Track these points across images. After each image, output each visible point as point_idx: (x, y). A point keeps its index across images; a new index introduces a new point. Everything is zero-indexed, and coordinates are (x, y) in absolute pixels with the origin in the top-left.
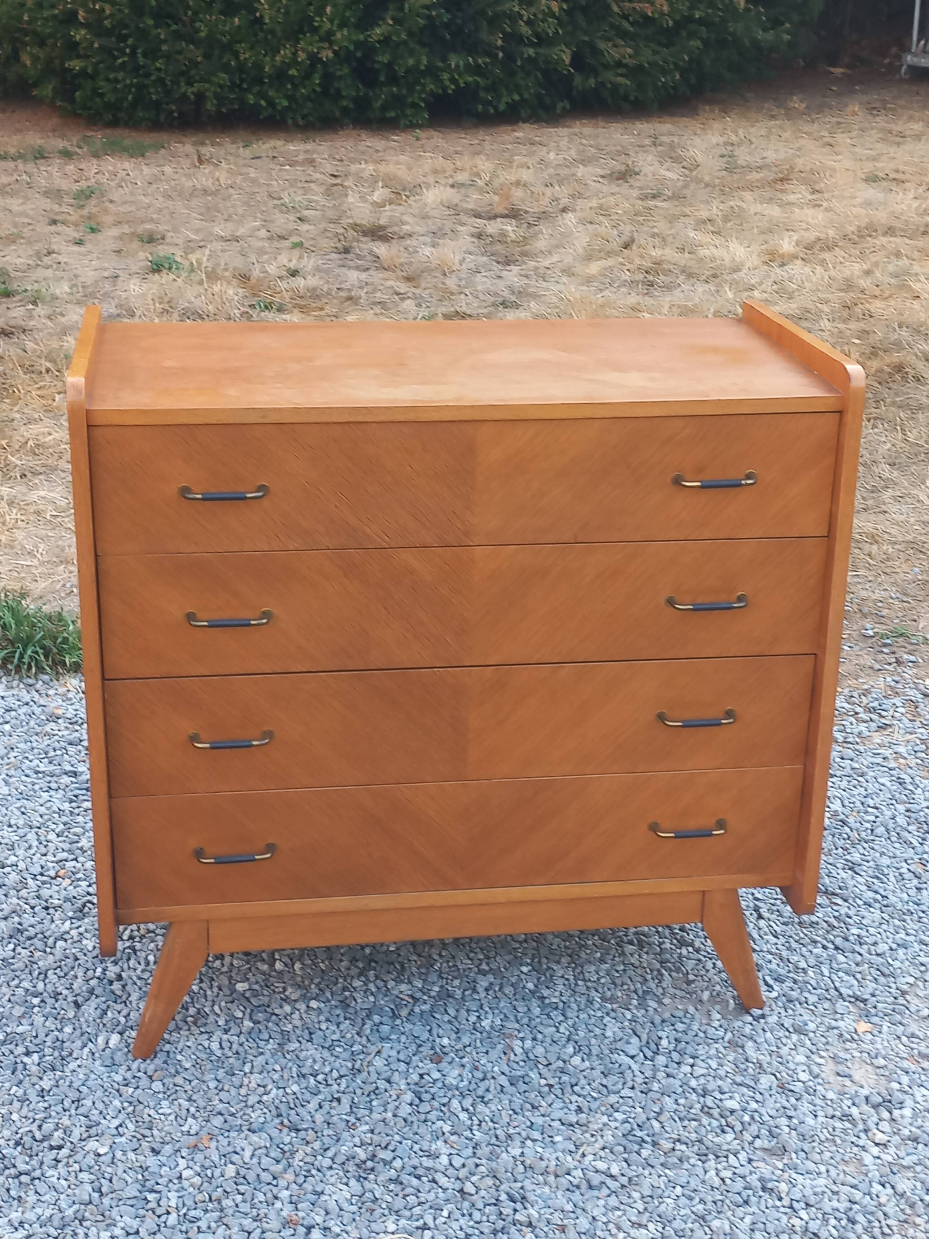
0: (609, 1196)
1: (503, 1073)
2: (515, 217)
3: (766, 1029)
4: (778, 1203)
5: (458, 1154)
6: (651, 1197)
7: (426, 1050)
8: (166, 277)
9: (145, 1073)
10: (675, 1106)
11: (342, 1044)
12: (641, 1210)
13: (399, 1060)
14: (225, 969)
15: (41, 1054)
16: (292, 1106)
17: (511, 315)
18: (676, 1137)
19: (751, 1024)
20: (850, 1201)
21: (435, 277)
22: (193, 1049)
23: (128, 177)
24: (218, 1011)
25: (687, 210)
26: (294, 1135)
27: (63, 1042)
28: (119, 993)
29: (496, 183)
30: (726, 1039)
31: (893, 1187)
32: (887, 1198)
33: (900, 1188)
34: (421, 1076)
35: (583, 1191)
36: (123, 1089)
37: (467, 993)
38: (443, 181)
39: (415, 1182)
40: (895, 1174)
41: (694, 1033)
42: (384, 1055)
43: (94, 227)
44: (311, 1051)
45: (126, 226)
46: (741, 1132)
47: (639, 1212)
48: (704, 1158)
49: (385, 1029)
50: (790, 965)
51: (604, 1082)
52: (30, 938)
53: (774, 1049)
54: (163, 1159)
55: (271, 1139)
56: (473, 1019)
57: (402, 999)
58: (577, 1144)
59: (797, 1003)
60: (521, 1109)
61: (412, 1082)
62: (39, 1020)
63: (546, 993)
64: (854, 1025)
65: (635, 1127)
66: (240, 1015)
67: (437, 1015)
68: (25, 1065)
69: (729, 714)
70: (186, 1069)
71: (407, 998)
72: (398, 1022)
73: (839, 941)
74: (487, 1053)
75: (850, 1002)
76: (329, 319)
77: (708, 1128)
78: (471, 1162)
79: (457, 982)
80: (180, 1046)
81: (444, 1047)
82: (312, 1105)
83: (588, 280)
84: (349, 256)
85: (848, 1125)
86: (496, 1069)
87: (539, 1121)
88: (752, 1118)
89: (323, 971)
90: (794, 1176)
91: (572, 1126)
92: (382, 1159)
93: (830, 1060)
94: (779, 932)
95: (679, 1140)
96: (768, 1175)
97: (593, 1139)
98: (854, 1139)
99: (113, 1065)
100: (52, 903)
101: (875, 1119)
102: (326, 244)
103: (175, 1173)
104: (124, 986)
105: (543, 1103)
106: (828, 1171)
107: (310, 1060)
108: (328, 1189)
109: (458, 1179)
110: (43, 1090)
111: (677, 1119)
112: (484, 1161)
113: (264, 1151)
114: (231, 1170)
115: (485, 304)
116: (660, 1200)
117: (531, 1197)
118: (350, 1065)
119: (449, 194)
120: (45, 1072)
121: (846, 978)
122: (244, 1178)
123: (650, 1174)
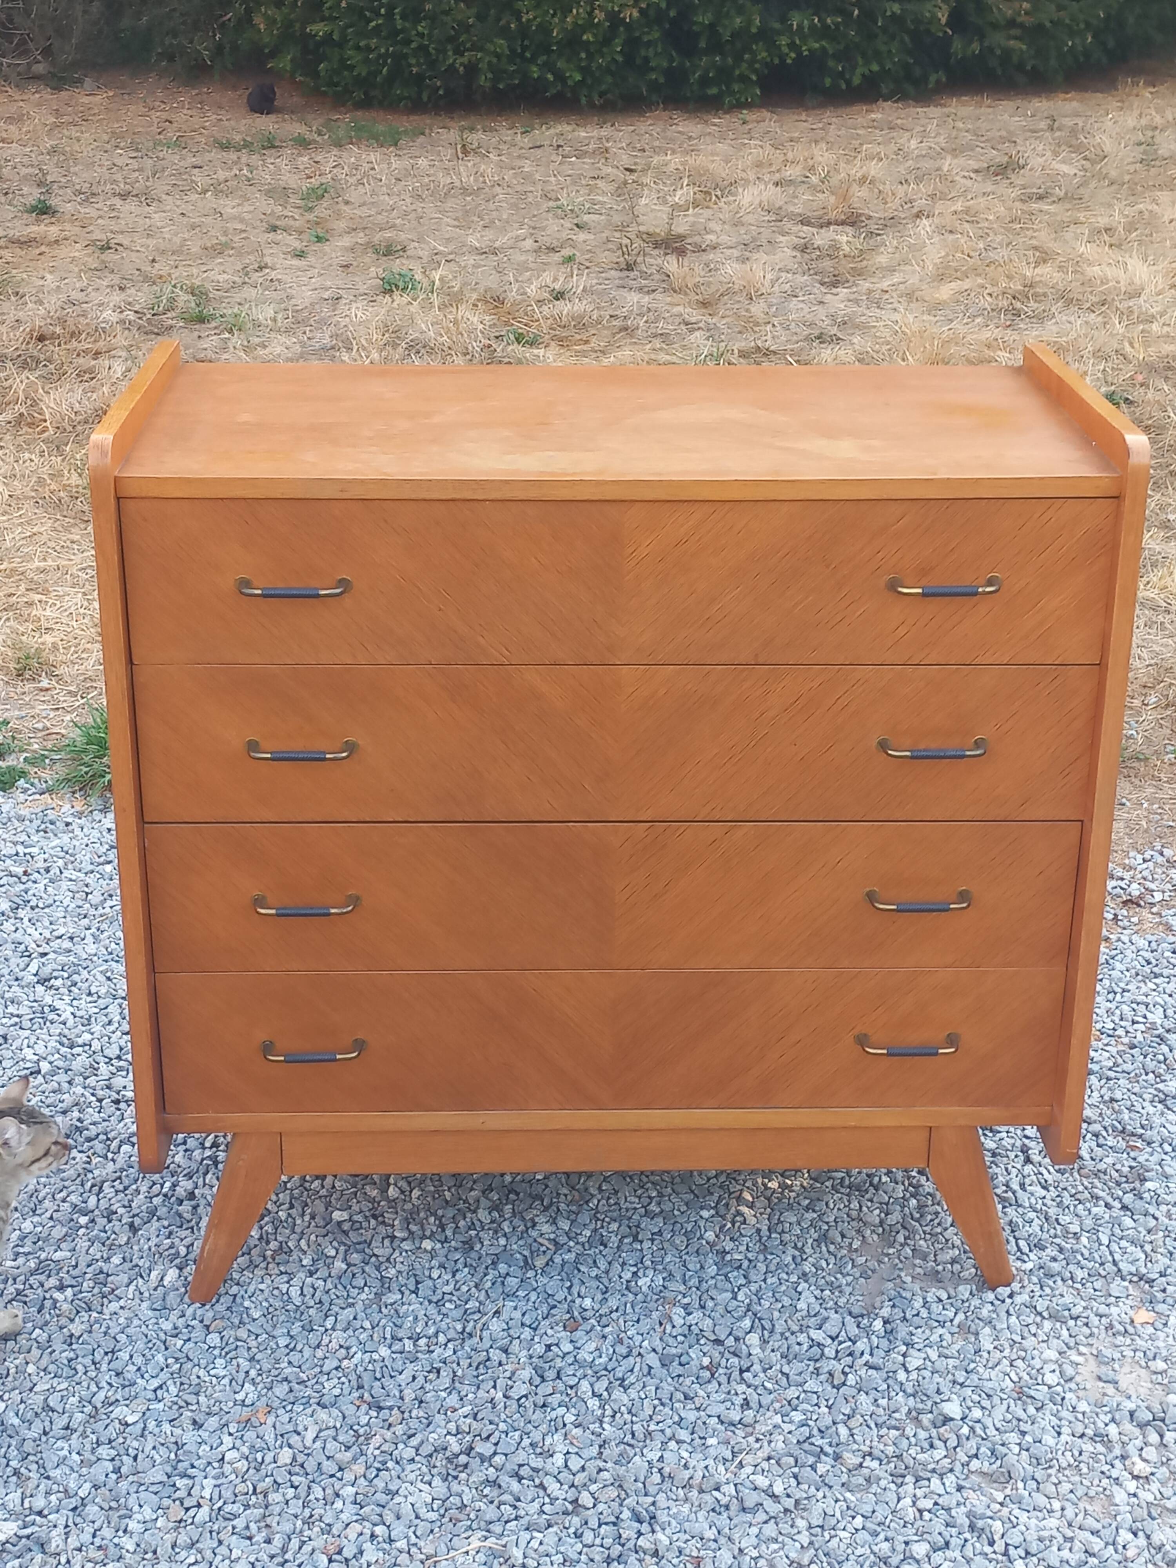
0: (766, 1522)
1: (654, 1350)
2: (852, 224)
3: (1012, 1311)
4: (988, 1549)
5: (577, 1453)
6: (822, 1527)
7: (560, 1313)
8: (400, 299)
9: (202, 1321)
10: (872, 1408)
11: (454, 1298)
12: (805, 1545)
13: (522, 1324)
14: (323, 1192)
15: (76, 1289)
16: (378, 1375)
17: (827, 353)
18: (866, 1449)
19: (992, 1303)
20: (1086, 1551)
21: (739, 302)
22: (266, 1293)
23: (372, 172)
24: (305, 1248)
25: (1081, 216)
26: (375, 1414)
27: (108, 1275)
28: (187, 1216)
29: (835, 180)
30: (956, 1322)
31: (1148, 1537)
32: (1137, 1551)
33: (1157, 1538)
34: (548, 1347)
35: (732, 1513)
36: (171, 1341)
37: (626, 1241)
38: (767, 178)
39: (515, 1486)
40: (1153, 1519)
41: (915, 1312)
42: (505, 1316)
43: (321, 235)
44: (414, 1306)
45: (362, 235)
46: (955, 1448)
47: (802, 1547)
48: (900, 1480)
49: (512, 1282)
50: (1058, 1227)
51: (786, 1369)
52: (89, 1140)
53: (1018, 1338)
54: (205, 1435)
55: (344, 1418)
56: (627, 1275)
57: (542, 1245)
58: (735, 1450)
59: (1059, 1279)
60: (671, 1400)
61: (535, 1354)
62: (82, 1244)
63: (729, 1245)
64: (1131, 1313)
65: (815, 1432)
66: (333, 1253)
67: (582, 1268)
68: (55, 1301)
69: (963, 896)
70: (254, 1320)
71: (546, 1243)
72: (530, 1274)
73: (1128, 1199)
74: (638, 1321)
75: (1131, 1281)
76: (594, 355)
77: (913, 1440)
78: (592, 1466)
79: (614, 1226)
80: (251, 1289)
81: (586, 1310)
82: (404, 1377)
83: (935, 307)
84: (632, 274)
85: (1100, 1448)
86: (646, 1343)
87: (691, 1416)
88: (972, 1428)
89: (447, 1202)
90: (1016, 1512)
91: (734, 1425)
92: (480, 1455)
93: (1092, 1359)
94: (1050, 1182)
95: (870, 1454)
96: (980, 1510)
97: (758, 1445)
98: (1106, 1468)
99: (163, 1309)
100: (124, 1096)
101: (1139, 1443)
102: (606, 257)
103: (216, 1455)
104: (195, 1208)
105: (701, 1393)
106: (1063, 1509)
107: (411, 1318)
108: (405, 1488)
109: (573, 1485)
110: (71, 1336)
111: (873, 1426)
112: (609, 1465)
113: (332, 1432)
114: (286, 1455)
115: (795, 338)
116: (833, 1532)
117: (662, 1517)
118: (459, 1327)
119: (771, 194)
120: (78, 1312)
121: (1131, 1249)
122: (302, 1466)
123: (824, 1497)
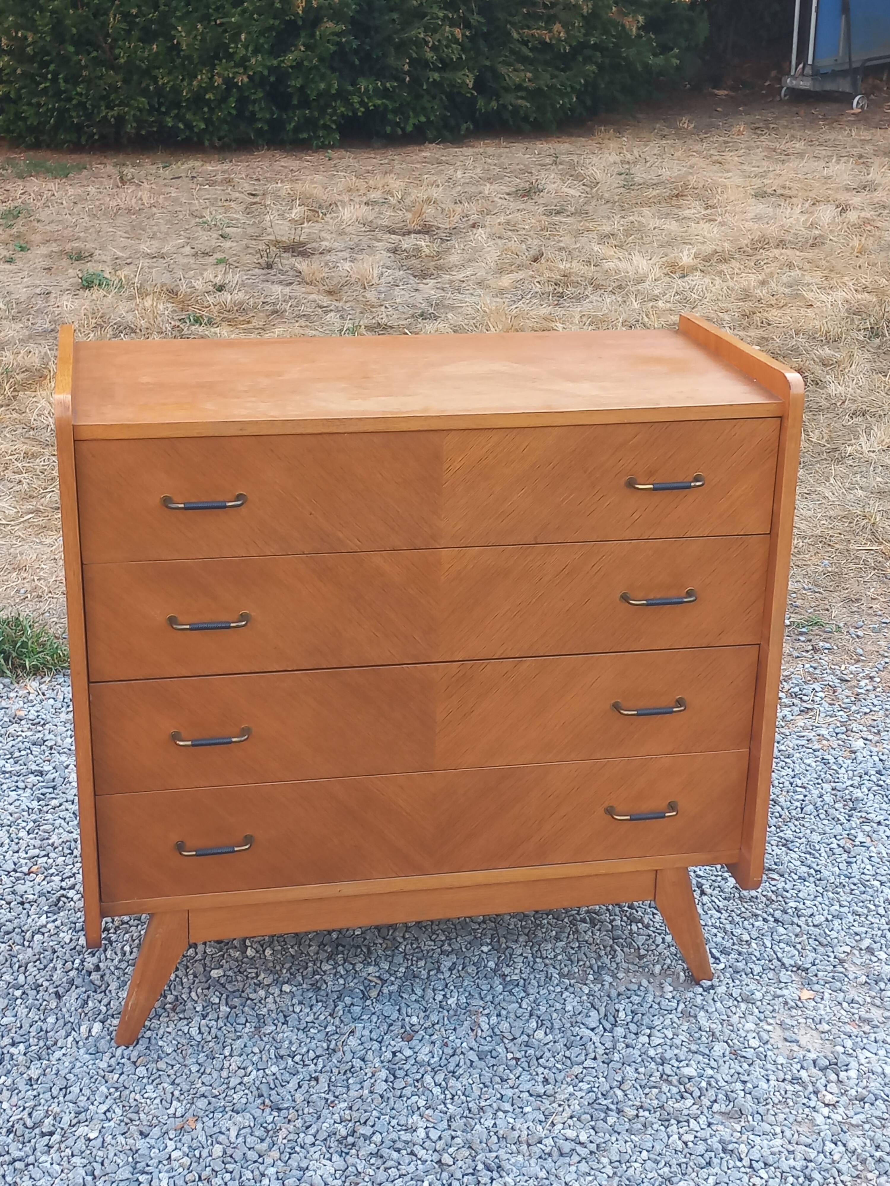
0: (579, 1162)
1: (471, 1049)
2: (427, 233)
3: (716, 999)
4: (739, 1164)
5: (434, 1127)
6: (619, 1161)
7: (396, 1029)
8: (97, 293)
9: (129, 1059)
10: (636, 1075)
11: (316, 1025)
12: (611, 1175)
13: (371, 1039)
14: (199, 957)
15: (27, 1043)
16: (272, 1086)
17: (430, 327)
18: (639, 1104)
19: (701, 994)
20: (805, 1159)
21: (356, 290)
22: (174, 1034)
23: (53, 198)
24: (196, 998)
25: (590, 225)
26: (276, 1114)
27: (47, 1032)
28: (98, 983)
29: (408, 201)
30: (679, 1010)
31: (844, 1145)
32: (840, 1155)
33: (851, 1145)
34: (394, 1054)
35: (555, 1158)
36: (109, 1076)
37: (432, 973)
38: (357, 199)
39: (395, 1155)
40: (845, 1132)
41: (649, 1005)
42: (358, 1034)
43: (24, 245)
44: (287, 1034)
45: (54, 245)
46: (699, 1097)
47: (609, 1177)
48: (667, 1123)
49: (357, 1009)
50: (734, 938)
51: (568, 1054)
52: (8, 933)
53: (725, 1017)
54: (153, 1142)
55: (255, 1119)
56: (439, 998)
57: (371, 981)
58: (546, 1113)
59: (743, 973)
60: (491, 1082)
61: (386, 1060)
62: (22, 1011)
63: (507, 971)
64: (798, 993)
65: (600, 1095)
66: (217, 1001)
67: (404, 995)
68: (12, 1055)
69: (680, 702)
70: (168, 1054)
71: (375, 979)
72: (368, 1002)
73: (778, 914)
74: (455, 1029)
75: (792, 971)
76: (257, 331)
77: (669, 1094)
78: (447, 1134)
79: (422, 963)
80: (161, 1032)
81: (413, 1025)
82: (292, 1085)
83: (501, 292)
84: (272, 272)
85: (798, 1088)
86: (464, 1044)
87: (509, 1093)
88: (709, 1084)
89: (293, 956)
90: (752, 1137)
91: (540, 1096)
92: (363, 1135)
93: (777, 1027)
94: (721, 907)
95: (641, 1107)
96: (727, 1138)
97: (561, 1109)
98: (805, 1101)
99: (97, 1053)
100: (27, 898)
101: (823, 1081)
102: (249, 259)
103: (164, 1155)
104: (102, 976)
105: (512, 1076)
106: (783, 1132)
107: (287, 1042)
108: (313, 1165)
109: (435, 1150)
110: (30, 1079)
111: (639, 1087)
112: (459, 1133)
113: (248, 1130)
114: (218, 1150)
115: (404, 316)
116: (628, 1164)
117: (506, 1166)
118: (325, 1045)
119: (364, 211)
120: (32, 1061)
121: (787, 949)
122: (231, 1156)
123: (617, 1140)
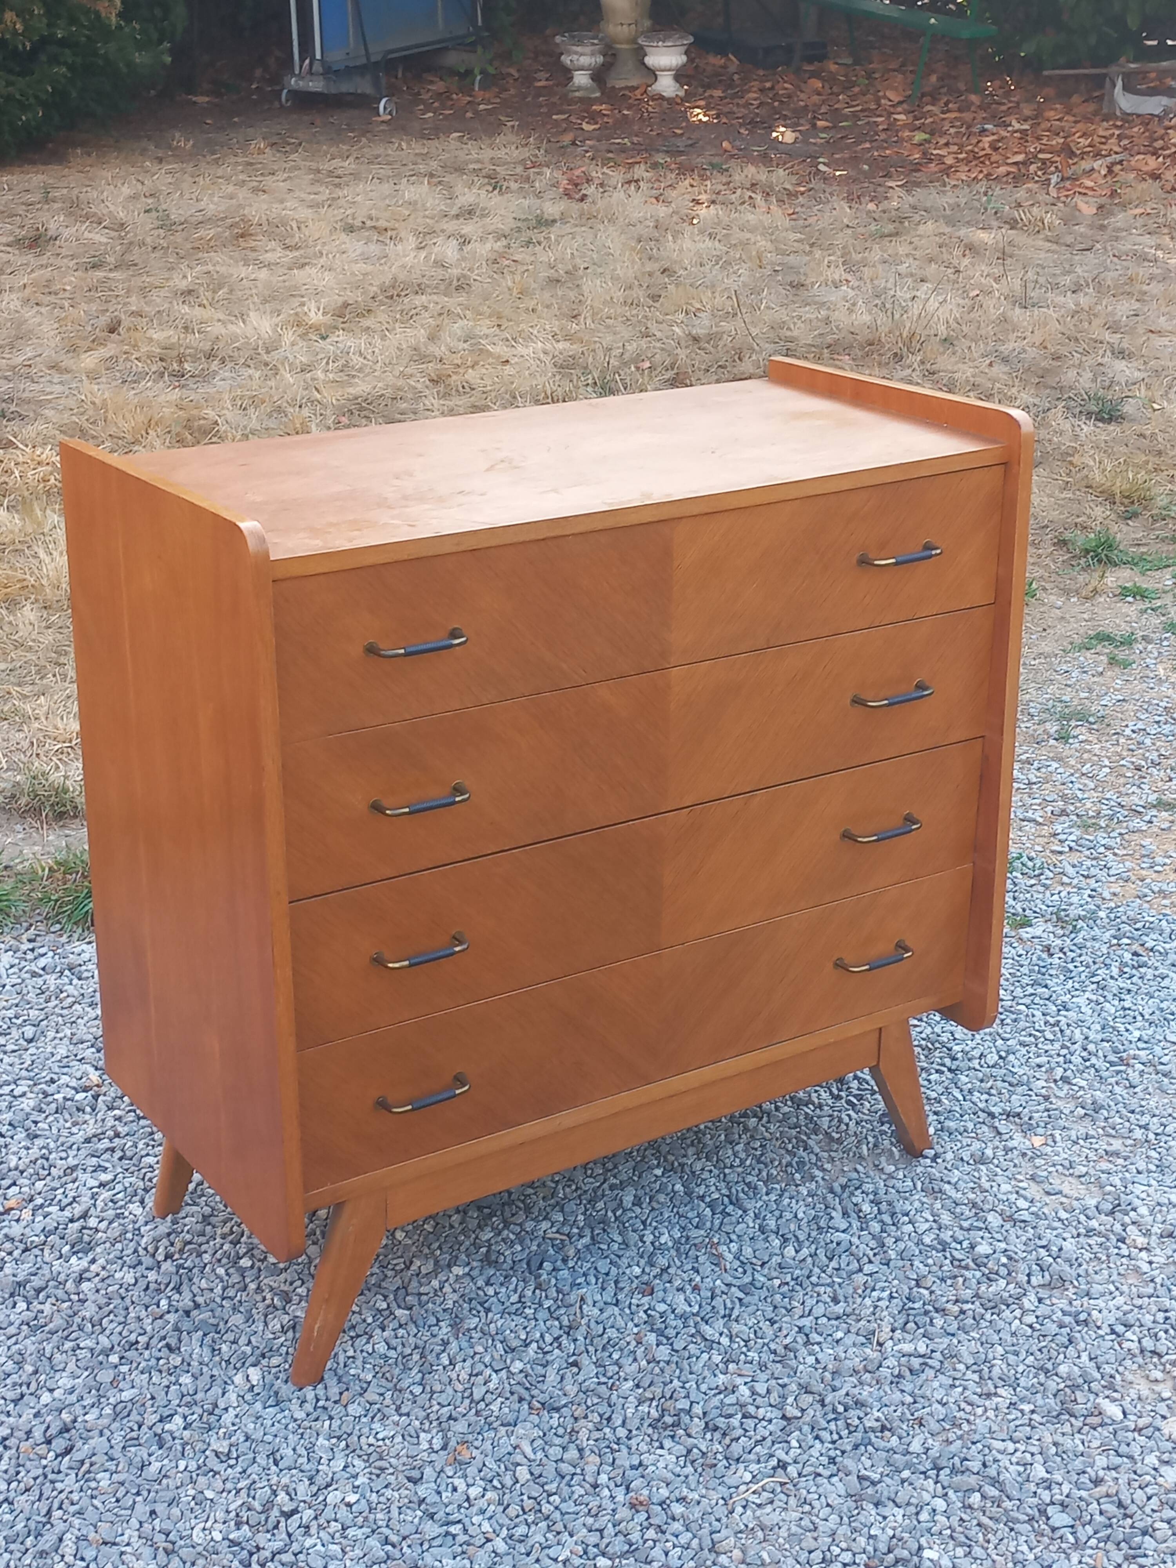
0: (937, 1375)
1: (729, 1285)
3: (950, 1167)
4: (1100, 1333)
5: (753, 1381)
6: (977, 1364)
7: (626, 1285)
9: (328, 1399)
11: (528, 1304)
12: (978, 1380)
13: (606, 1304)
19: (932, 1166)
20: (1160, 1311)
22: (360, 1357)
25: (152, 280)
26: (557, 1415)
27: (192, 1395)
30: (920, 1188)
34: (645, 1313)
39: (731, 1422)
41: (883, 1191)
42: (589, 1301)
44: (499, 1322)
46: (1010, 1275)
47: (978, 1383)
48: (995, 1311)
49: (563, 1275)
51: (834, 1265)
52: (41, 1290)
53: (975, 1184)
54: (434, 1485)
55: (537, 1427)
57: (553, 1239)
58: (863, 1334)
59: (957, 1134)
60: (777, 1317)
61: (643, 1322)
63: (702, 1190)
64: (1027, 1141)
65: (905, 1300)
66: (384, 1305)
67: (605, 1246)
68: (172, 1433)
70: (369, 1383)
71: (556, 1236)
72: (571, 1263)
73: (947, 1062)
74: (693, 1269)
75: (1005, 1120)
77: (975, 1280)
80: (341, 1359)
81: (641, 1276)
82: (552, 1377)
83: (92, 376)
85: (1099, 1239)
86: (718, 1283)
87: (805, 1322)
88: (1010, 1257)
89: (434, 1233)
90: (1093, 1302)
91: (841, 1318)
93: (1030, 1182)
95: (959, 1301)
96: (1070, 1309)
97: (875, 1325)
99: (281, 1402)
100: (33, 1242)
101: (1119, 1226)
103: (460, 1497)
105: (795, 1304)
106: (1118, 1289)
108: (646, 1459)
109: (773, 1406)
111: (938, 1281)
112: (786, 1380)
113: (541, 1441)
114: (523, 1473)
116: (989, 1364)
118: (556, 1324)
121: (983, 1097)
122: (542, 1476)
